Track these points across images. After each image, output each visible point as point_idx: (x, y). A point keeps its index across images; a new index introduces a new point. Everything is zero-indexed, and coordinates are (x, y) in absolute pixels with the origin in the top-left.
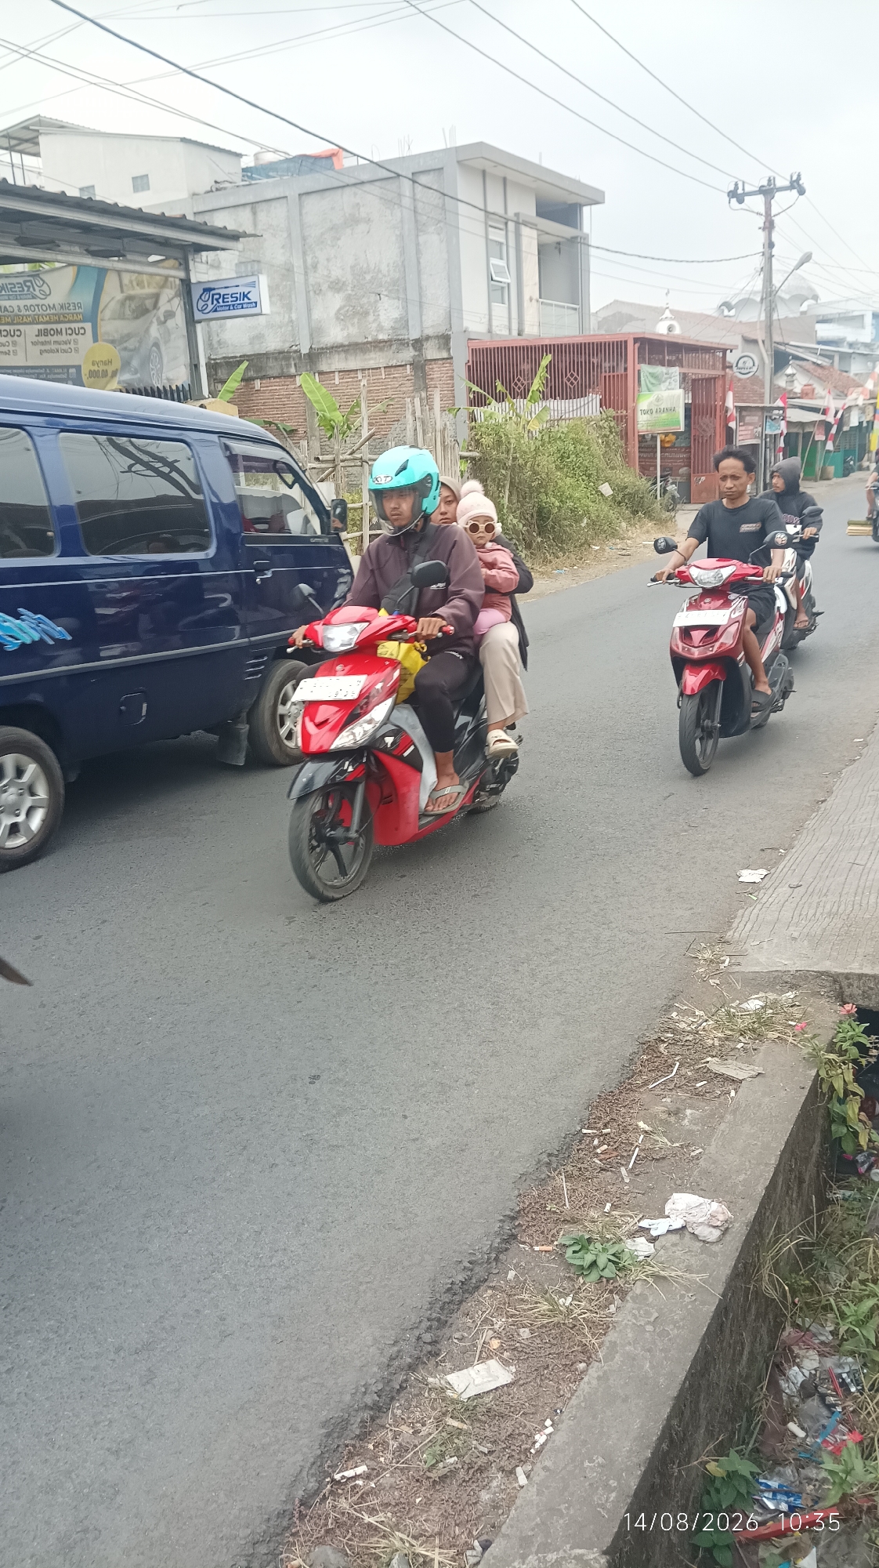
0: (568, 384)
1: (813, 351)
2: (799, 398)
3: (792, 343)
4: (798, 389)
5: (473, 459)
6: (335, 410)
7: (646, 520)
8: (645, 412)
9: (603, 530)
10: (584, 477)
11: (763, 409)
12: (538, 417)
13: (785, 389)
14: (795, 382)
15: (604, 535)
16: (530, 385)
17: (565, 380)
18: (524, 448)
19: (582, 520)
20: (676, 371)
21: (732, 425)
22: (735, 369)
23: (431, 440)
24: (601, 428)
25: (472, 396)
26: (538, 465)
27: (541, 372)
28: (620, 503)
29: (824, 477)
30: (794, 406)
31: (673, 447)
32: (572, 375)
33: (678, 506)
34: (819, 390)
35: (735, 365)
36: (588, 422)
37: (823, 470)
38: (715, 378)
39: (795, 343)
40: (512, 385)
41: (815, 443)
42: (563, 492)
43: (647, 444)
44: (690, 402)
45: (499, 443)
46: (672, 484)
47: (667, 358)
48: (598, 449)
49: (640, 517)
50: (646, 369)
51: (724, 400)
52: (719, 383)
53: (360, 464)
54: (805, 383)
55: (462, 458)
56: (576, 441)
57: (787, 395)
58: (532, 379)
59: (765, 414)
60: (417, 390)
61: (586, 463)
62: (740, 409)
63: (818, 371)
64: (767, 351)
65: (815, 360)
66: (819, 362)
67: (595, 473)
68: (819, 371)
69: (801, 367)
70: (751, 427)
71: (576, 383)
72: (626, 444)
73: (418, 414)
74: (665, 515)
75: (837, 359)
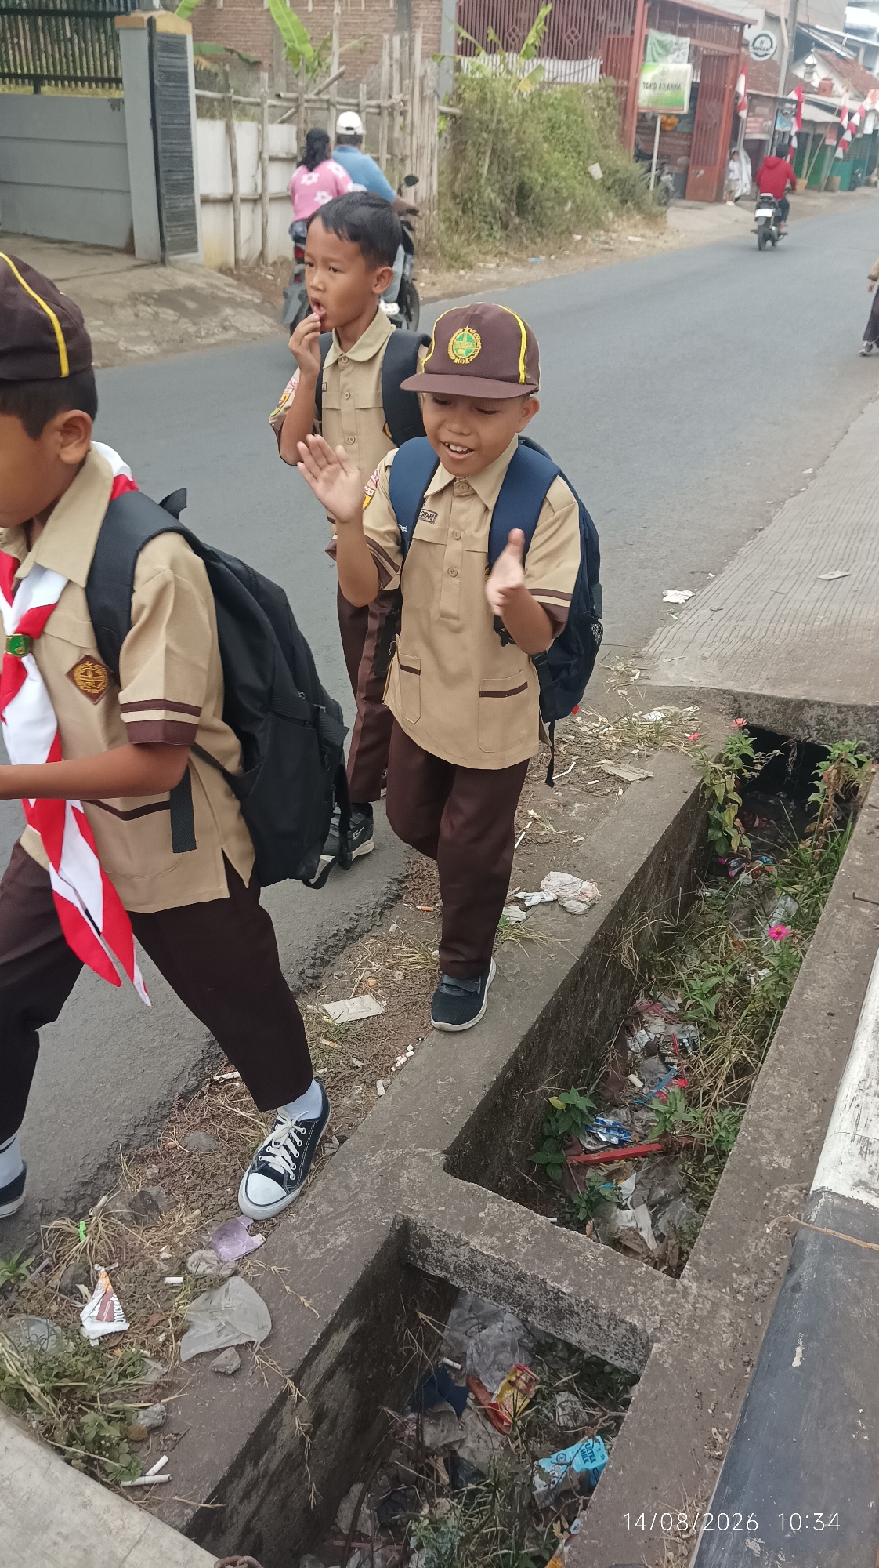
0: (568, 41)
1: (838, 39)
2: (816, 93)
3: (818, 27)
4: (816, 82)
5: (453, 116)
6: (305, 42)
7: (634, 212)
8: (649, 86)
9: (588, 219)
10: (574, 154)
11: (776, 99)
12: (532, 77)
13: (801, 80)
14: (815, 74)
15: (588, 225)
16: (524, 38)
17: (565, 36)
18: (511, 110)
19: (565, 203)
20: (686, 41)
21: (743, 114)
22: (751, 49)
23: (408, 88)
24: (598, 98)
25: (460, 43)
26: (524, 132)
27: (539, 24)
28: (609, 189)
29: (828, 188)
30: (809, 102)
31: (674, 131)
32: (573, 32)
33: (671, 201)
34: (838, 87)
35: (751, 44)
36: (585, 89)
37: (829, 180)
38: (728, 57)
39: (822, 28)
40: (506, 35)
41: (825, 147)
42: (549, 168)
43: (645, 124)
44: (698, 81)
45: (483, 100)
46: (669, 173)
47: (679, 25)
48: (593, 123)
49: (628, 208)
50: (654, 35)
51: (735, 83)
52: (732, 63)
53: (325, 106)
54: (824, 76)
55: (441, 113)
56: (569, 111)
57: (804, 87)
58: (529, 31)
59: (777, 107)
60: (399, 29)
61: (577, 137)
62: (751, 97)
63: (838, 65)
64: (788, 32)
65: (838, 51)
66: (843, 54)
67: (585, 150)
68: (842, 64)
69: (823, 57)
70: (760, 120)
71: (576, 41)
72: (624, 121)
73: (396, 55)
74: (656, 209)
75: (862, 52)
